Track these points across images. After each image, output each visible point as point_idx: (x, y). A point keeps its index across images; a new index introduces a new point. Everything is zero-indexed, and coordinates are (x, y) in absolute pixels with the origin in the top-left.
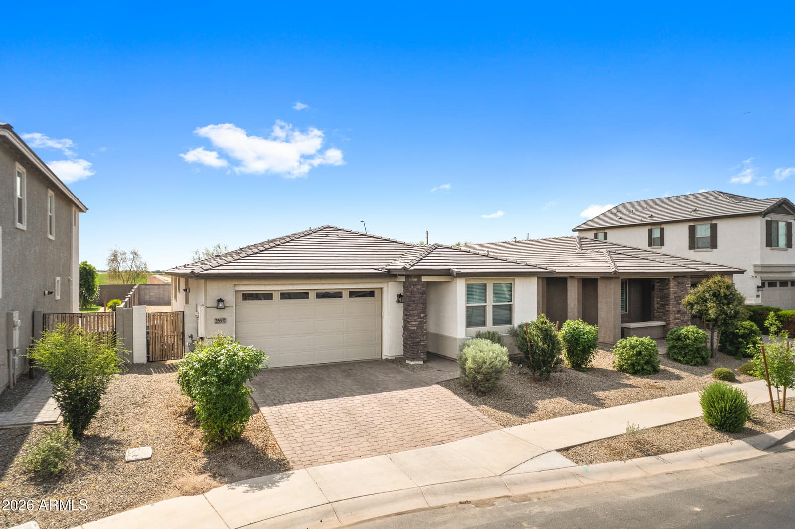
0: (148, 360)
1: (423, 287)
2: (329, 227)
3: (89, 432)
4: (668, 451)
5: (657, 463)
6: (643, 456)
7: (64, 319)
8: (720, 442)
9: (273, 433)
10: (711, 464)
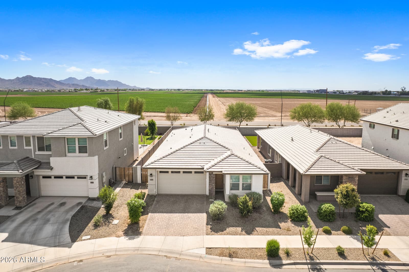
0: (142, 182)
1: (214, 176)
2: (204, 137)
3: (110, 212)
4: (238, 258)
5: (228, 260)
6: (228, 257)
7: (120, 169)
8: (261, 259)
9: (146, 223)
10: (244, 266)
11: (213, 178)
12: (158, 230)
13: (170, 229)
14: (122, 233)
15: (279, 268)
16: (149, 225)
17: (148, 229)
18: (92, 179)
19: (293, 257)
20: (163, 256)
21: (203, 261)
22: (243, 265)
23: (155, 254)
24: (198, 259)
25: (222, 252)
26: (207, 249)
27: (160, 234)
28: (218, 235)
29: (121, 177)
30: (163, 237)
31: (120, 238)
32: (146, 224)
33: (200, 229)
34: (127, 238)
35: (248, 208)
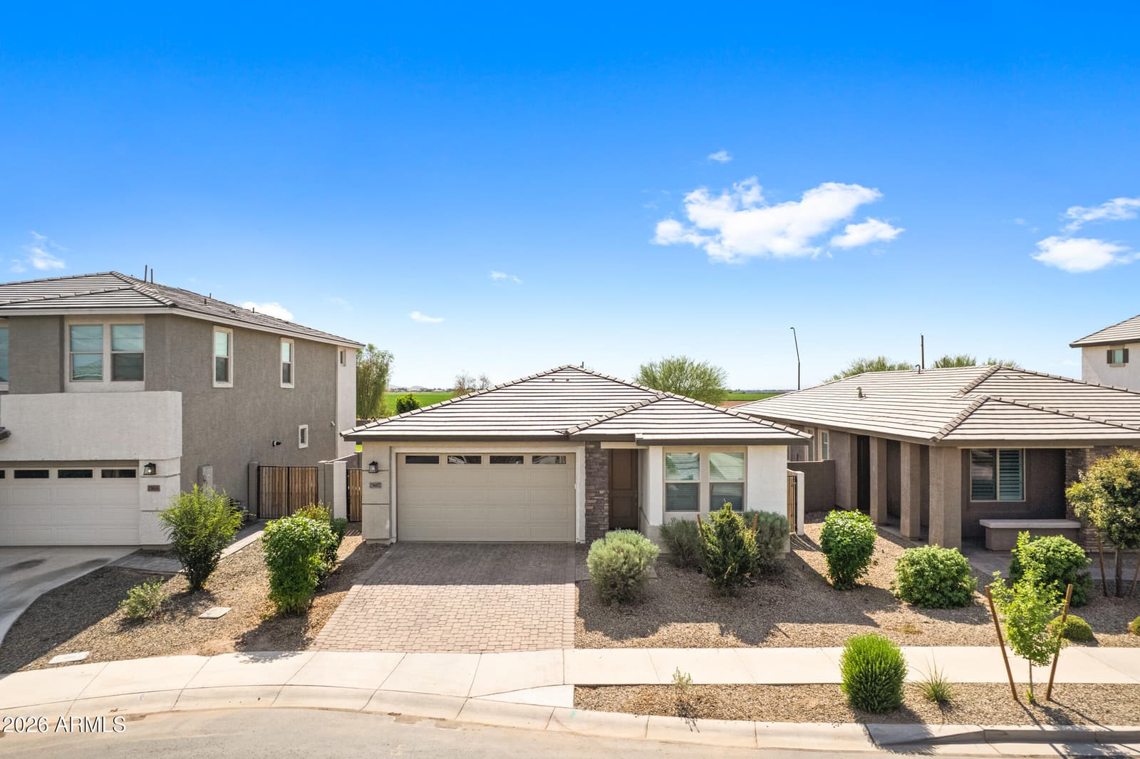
0: (348, 517)
1: (603, 457)
2: (569, 367)
3: (207, 586)
4: (720, 717)
5: (678, 728)
6: (674, 715)
7: (274, 472)
8: (824, 720)
9: (335, 613)
10: (754, 745)
11: (598, 467)
12: (379, 634)
13: (428, 632)
14: (228, 642)
15: (919, 753)
16: (344, 620)
17: (337, 631)
18: (154, 473)
19: (971, 713)
20: (381, 714)
21: (560, 732)
22: (749, 742)
23: (350, 708)
24: (539, 724)
25: (645, 700)
26: (580, 690)
27: (383, 646)
28: (626, 647)
29: (277, 503)
30: (395, 657)
31: (213, 657)
32: (333, 616)
33: (550, 630)
34: (247, 658)
35: (741, 552)
